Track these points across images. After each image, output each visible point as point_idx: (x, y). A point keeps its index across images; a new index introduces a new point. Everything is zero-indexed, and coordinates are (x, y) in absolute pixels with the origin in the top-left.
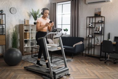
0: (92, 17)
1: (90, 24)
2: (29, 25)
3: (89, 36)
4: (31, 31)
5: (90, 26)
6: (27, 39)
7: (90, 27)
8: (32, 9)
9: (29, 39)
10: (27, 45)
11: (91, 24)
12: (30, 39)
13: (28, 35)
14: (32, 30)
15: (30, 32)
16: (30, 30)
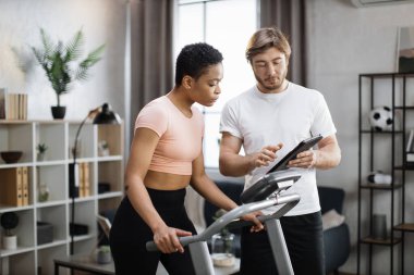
0: (393, 76)
1: (377, 116)
2: (29, 125)
3: (371, 178)
4: (39, 158)
5: (381, 123)
6: (19, 208)
7: (379, 130)
8: (42, 31)
9: (30, 202)
10: (19, 244)
11: (385, 116)
12: (36, 205)
13: (21, 180)
14: (42, 149)
15: (35, 164)
16: (35, 152)
